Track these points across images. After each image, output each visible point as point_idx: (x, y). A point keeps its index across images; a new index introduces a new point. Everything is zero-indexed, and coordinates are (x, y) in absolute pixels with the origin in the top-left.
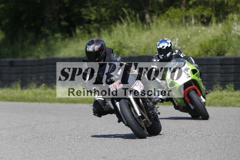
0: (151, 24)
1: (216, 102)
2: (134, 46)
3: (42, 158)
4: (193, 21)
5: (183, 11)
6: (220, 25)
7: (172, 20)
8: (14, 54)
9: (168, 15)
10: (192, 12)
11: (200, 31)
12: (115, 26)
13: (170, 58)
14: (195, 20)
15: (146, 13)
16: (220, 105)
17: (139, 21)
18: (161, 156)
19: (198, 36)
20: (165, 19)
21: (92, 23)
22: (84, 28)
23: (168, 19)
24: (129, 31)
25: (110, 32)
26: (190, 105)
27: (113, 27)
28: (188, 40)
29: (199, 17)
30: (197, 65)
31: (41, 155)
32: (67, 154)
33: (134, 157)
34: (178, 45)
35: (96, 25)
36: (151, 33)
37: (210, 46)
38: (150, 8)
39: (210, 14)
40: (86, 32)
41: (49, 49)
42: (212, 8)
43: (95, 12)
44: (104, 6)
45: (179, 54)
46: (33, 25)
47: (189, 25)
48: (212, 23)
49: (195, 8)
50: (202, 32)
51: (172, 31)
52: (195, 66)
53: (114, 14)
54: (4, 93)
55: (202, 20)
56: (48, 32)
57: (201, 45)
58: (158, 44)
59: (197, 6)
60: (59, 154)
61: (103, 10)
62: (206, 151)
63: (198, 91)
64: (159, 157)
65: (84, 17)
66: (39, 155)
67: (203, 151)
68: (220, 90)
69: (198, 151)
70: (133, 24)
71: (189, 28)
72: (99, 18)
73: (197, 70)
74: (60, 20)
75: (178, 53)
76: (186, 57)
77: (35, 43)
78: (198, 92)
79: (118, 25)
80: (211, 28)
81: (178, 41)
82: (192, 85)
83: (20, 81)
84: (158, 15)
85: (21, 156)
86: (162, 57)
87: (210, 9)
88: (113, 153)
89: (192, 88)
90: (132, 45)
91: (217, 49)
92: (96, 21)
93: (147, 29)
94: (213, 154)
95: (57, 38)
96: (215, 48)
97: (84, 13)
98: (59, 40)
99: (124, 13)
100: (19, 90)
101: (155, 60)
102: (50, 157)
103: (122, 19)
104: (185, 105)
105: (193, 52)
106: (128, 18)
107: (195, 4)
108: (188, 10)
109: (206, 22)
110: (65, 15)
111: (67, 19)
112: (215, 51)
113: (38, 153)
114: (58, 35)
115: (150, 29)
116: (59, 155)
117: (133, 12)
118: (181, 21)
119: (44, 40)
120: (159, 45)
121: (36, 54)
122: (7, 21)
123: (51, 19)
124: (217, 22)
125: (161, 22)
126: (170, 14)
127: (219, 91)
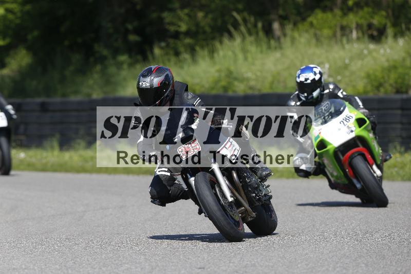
0: (282, 40)
1: (394, 173)
2: (254, 77)
3: (95, 269)
4: (354, 34)
5: (338, 18)
6: (401, 42)
7: (318, 32)
8: (48, 91)
9: (311, 24)
10: (352, 19)
11: (366, 52)
12: (221, 42)
13: (319, 99)
14: (357, 33)
15: (274, 20)
16: (400, 179)
17: (261, 34)
18: (299, 266)
19: (363, 59)
20: (307, 31)
21: (182, 36)
22: (168, 46)
23: (312, 31)
24: (245, 51)
25: (212, 52)
26: (355, 181)
27: (217, 44)
28: (346, 67)
29: (365, 28)
30: (367, 111)
31: (94, 263)
32: (138, 261)
33: (252, 268)
34: (330, 76)
35: (188, 41)
36: (283, 55)
37: (383, 77)
38: (281, 12)
39: (384, 21)
40: (172, 52)
41: (108, 81)
42: (387, 12)
43: (186, 18)
44: (202, 7)
45: (336, 92)
46: (80, 40)
47: (349, 41)
48: (386, 38)
49: (357, 12)
50: (370, 52)
51: (318, 51)
52: (363, 113)
53: (219, 22)
54: (31, 157)
55: (370, 32)
56: (105, 52)
57: (368, 76)
58: (297, 75)
59: (362, 8)
60: (124, 261)
61: (200, 15)
62: (376, 257)
63: (369, 157)
64: (296, 267)
65: (167, 27)
66: (89, 264)
67: (370, 257)
68: (401, 153)
69: (364, 257)
70: (252, 39)
71: (347, 46)
72: (194, 29)
73: (366, 119)
74: (127, 32)
75: (334, 89)
76: (348, 96)
77: (83, 70)
78: (367, 157)
79: (226, 41)
80: (386, 46)
81: (329, 69)
82: (358, 146)
83: (58, 136)
84: (295, 24)
85: (59, 266)
86: (305, 97)
87: (384, 13)
88: (216, 261)
89: (356, 152)
90: (249, 75)
91: (396, 83)
92: (188, 34)
93: (276, 48)
94: (389, 263)
95: (122, 63)
96: (391, 81)
97: (167, 20)
98: (125, 66)
99: (236, 20)
100: (56, 152)
101: (293, 103)
102: (109, 267)
103: (232, 29)
104: (347, 182)
105: (354, 87)
106: (243, 28)
107: (358, 5)
108: (345, 14)
109: (376, 35)
110: (136, 24)
111: (138, 31)
112: (391, 85)
113: (88, 261)
114: (123, 58)
115: (281, 48)
116: (124, 263)
117: (252, 19)
118: (334, 35)
119: (98, 68)
120: (299, 77)
121: (85, 90)
122: (36, 33)
123: (111, 31)
124: (395, 36)
125: (300, 36)
126: (315, 22)
127: (398, 155)
